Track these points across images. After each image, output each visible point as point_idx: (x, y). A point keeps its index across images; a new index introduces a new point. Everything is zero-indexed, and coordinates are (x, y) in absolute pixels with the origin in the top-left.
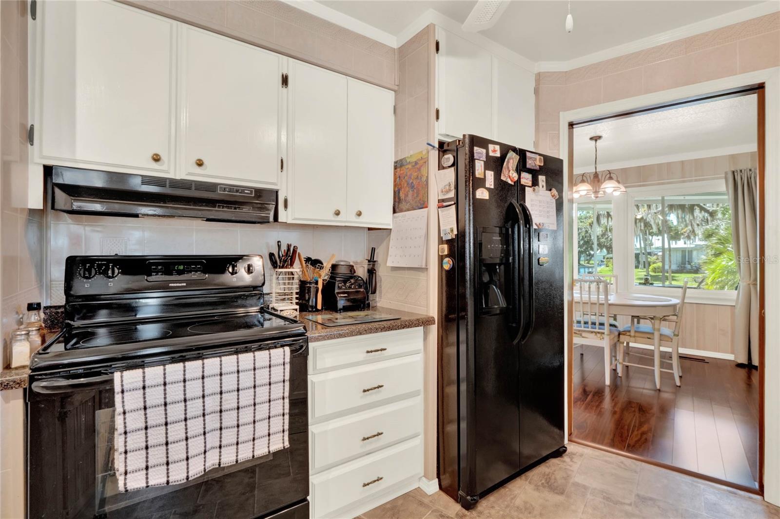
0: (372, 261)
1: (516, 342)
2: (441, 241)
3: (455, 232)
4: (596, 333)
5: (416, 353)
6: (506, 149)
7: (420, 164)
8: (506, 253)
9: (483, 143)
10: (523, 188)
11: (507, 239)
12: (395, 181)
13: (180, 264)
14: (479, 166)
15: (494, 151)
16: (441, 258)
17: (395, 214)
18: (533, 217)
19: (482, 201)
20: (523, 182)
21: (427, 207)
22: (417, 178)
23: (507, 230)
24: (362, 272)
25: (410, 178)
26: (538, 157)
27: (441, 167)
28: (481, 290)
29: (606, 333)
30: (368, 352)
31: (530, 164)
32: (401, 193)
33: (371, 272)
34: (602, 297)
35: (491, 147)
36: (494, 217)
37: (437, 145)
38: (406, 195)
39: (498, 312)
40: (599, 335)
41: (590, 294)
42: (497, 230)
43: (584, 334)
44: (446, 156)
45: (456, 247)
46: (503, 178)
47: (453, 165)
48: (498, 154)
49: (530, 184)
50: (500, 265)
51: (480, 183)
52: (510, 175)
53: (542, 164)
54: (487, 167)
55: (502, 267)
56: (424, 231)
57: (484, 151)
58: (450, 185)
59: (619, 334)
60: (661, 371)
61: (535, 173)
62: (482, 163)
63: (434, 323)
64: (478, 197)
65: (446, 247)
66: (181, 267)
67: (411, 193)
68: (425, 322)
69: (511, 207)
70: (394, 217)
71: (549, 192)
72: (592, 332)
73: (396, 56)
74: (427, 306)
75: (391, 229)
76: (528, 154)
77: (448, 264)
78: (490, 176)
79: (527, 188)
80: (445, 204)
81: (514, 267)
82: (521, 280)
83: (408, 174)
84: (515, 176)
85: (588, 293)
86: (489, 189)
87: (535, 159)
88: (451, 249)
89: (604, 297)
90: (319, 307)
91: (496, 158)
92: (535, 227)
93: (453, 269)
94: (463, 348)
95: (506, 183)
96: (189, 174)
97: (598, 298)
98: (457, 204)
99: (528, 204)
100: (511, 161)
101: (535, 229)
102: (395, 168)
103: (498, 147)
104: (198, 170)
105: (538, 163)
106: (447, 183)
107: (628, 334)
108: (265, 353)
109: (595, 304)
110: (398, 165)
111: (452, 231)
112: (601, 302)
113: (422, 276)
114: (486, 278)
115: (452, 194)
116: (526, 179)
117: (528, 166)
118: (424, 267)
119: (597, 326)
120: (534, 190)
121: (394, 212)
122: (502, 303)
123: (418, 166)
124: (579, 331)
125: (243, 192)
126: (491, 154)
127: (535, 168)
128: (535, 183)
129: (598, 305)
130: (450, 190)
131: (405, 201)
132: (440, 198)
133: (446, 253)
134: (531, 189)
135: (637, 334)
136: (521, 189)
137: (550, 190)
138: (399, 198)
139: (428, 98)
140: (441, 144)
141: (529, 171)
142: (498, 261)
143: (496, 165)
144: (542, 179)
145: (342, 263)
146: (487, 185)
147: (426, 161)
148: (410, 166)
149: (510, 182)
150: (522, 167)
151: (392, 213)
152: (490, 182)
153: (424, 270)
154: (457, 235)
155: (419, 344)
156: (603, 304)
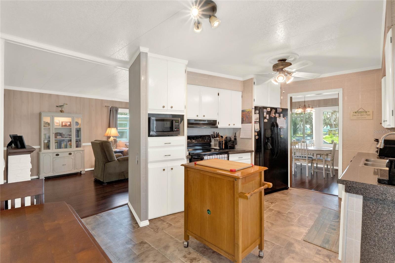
0: (235, 136)
1: (274, 157)
2: (255, 132)
3: (259, 130)
4: (304, 159)
5: (249, 159)
6: (272, 108)
7: (250, 112)
8: (272, 134)
9: (266, 108)
10: (276, 118)
11: (272, 131)
12: (242, 115)
13: (195, 137)
14: (265, 114)
15: (269, 110)
16: (255, 136)
17: (242, 124)
18: (279, 125)
19: (266, 122)
20: (276, 116)
21: (251, 123)
22: (249, 115)
23: (272, 129)
24: (233, 139)
25: (247, 115)
26: (280, 109)
27: (255, 113)
28: (266, 144)
29: (307, 159)
30: (239, 158)
31: (278, 111)
32: (244, 119)
33: (235, 139)
34: (305, 148)
35: (268, 109)
36: (269, 126)
37: (254, 108)
38: (246, 120)
39: (270, 149)
40: (304, 160)
41: (304, 147)
42: (270, 129)
43: (300, 160)
44: (257, 111)
45: (259, 133)
46: (271, 116)
47: (258, 113)
48: (270, 110)
49: (278, 116)
50: (270, 138)
51: (265, 118)
52: (273, 115)
53: (282, 111)
54: (267, 114)
55: (271, 138)
56: (251, 129)
57: (266, 110)
58: (257, 118)
59: (312, 160)
60: (325, 172)
61: (279, 114)
62: (266, 113)
63: (253, 152)
64: (265, 121)
65: (256, 133)
66: (196, 138)
67: (247, 119)
68: (251, 152)
69: (273, 123)
70: (242, 125)
71: (284, 118)
72: (302, 159)
73: (242, 83)
74: (252, 148)
75: (241, 128)
76: (278, 109)
77: (257, 137)
78: (268, 116)
79: (277, 118)
80: (256, 123)
81: (274, 138)
82: (276, 141)
83: (246, 114)
84: (274, 115)
85: (303, 146)
86: (267, 119)
87: (280, 110)
88: (258, 134)
89: (306, 147)
90: (224, 148)
91: (269, 111)
92: (279, 127)
93: (258, 139)
94: (261, 159)
95: (272, 117)
96: (202, 118)
97: (304, 148)
98: (259, 123)
99: (278, 122)
100: (273, 112)
101: (279, 128)
102: (242, 112)
103: (270, 108)
104: (204, 117)
105: (280, 111)
106: (257, 117)
107: (315, 160)
108: (219, 155)
109: (303, 150)
110: (243, 111)
111: (258, 129)
112: (305, 149)
113: (250, 140)
114: (267, 141)
115: (258, 120)
116: (277, 115)
117: (278, 112)
118: (251, 138)
119: (304, 157)
120: (279, 118)
121: (242, 123)
122: (271, 147)
123: (249, 113)
124: (298, 159)
125: (211, 121)
126: (268, 110)
127: (279, 112)
128: (280, 116)
129: (304, 150)
130: (257, 119)
131: (245, 121)
132: (255, 121)
133: (257, 135)
134: (278, 118)
135: (318, 160)
136: (275, 118)
137: (284, 117)
138: (243, 120)
139: (252, 96)
140: (255, 107)
141: (278, 113)
142: (270, 137)
143: (269, 113)
144: (282, 115)
145: (228, 137)
146: (267, 118)
147: (251, 112)
148: (247, 112)
149: (273, 117)
150: (276, 112)
151: (241, 123)
152: (268, 117)
153: (251, 139)
154: (259, 131)
155: (250, 157)
156: (306, 150)
